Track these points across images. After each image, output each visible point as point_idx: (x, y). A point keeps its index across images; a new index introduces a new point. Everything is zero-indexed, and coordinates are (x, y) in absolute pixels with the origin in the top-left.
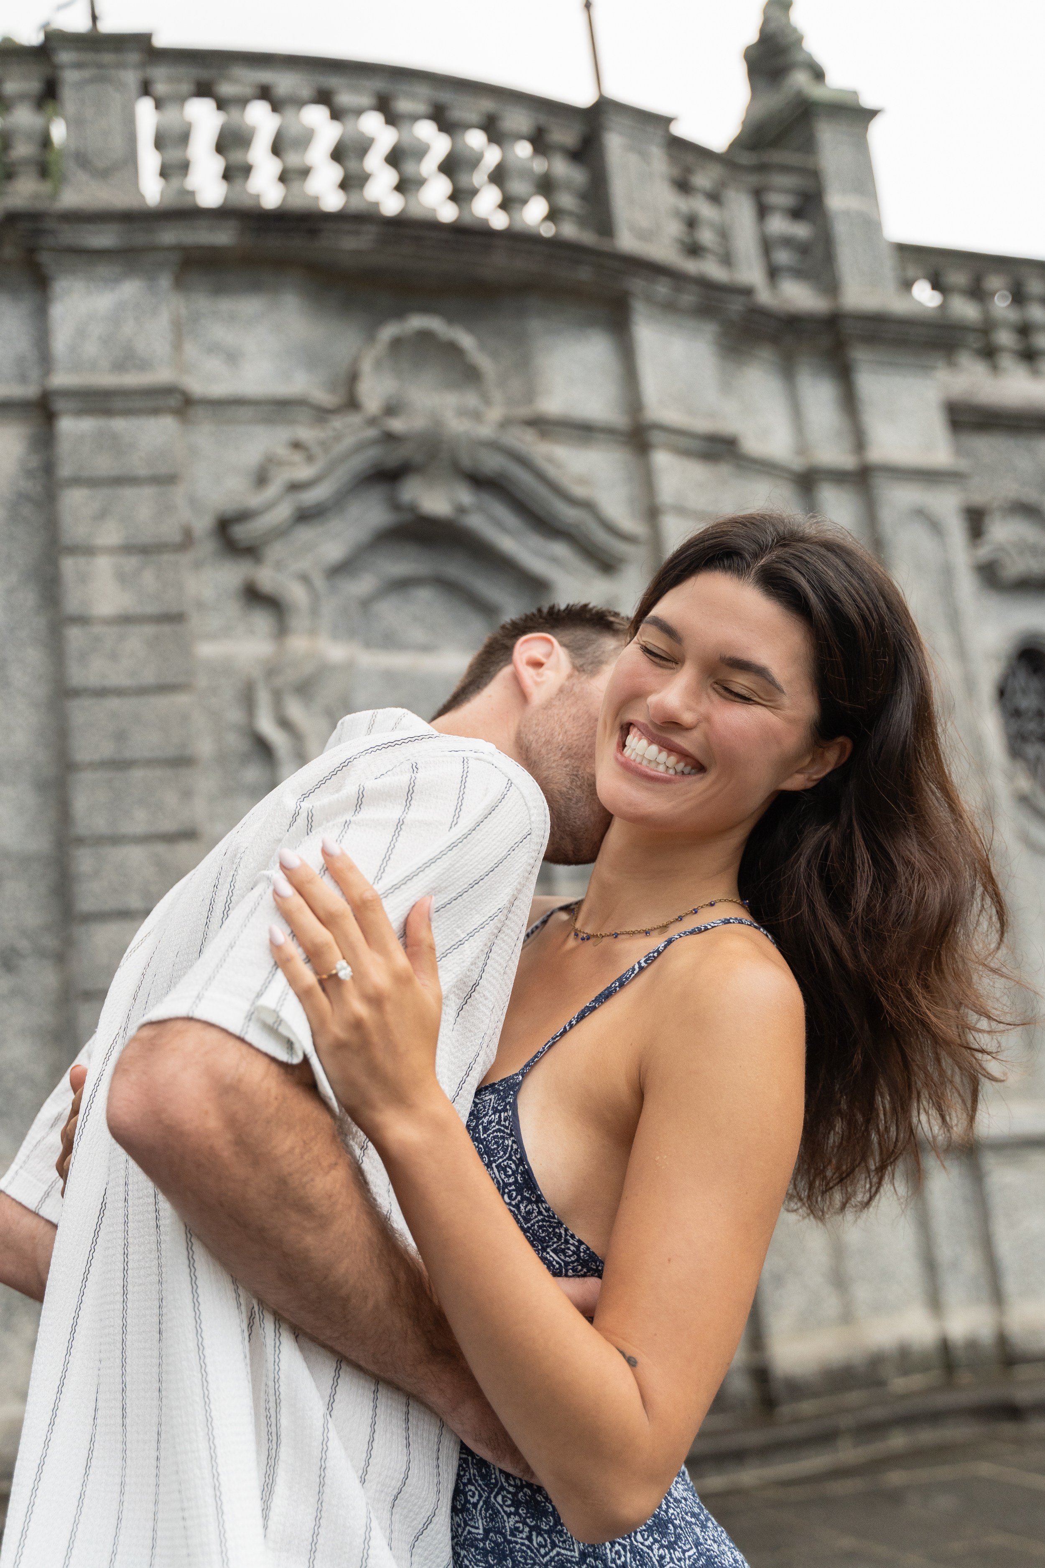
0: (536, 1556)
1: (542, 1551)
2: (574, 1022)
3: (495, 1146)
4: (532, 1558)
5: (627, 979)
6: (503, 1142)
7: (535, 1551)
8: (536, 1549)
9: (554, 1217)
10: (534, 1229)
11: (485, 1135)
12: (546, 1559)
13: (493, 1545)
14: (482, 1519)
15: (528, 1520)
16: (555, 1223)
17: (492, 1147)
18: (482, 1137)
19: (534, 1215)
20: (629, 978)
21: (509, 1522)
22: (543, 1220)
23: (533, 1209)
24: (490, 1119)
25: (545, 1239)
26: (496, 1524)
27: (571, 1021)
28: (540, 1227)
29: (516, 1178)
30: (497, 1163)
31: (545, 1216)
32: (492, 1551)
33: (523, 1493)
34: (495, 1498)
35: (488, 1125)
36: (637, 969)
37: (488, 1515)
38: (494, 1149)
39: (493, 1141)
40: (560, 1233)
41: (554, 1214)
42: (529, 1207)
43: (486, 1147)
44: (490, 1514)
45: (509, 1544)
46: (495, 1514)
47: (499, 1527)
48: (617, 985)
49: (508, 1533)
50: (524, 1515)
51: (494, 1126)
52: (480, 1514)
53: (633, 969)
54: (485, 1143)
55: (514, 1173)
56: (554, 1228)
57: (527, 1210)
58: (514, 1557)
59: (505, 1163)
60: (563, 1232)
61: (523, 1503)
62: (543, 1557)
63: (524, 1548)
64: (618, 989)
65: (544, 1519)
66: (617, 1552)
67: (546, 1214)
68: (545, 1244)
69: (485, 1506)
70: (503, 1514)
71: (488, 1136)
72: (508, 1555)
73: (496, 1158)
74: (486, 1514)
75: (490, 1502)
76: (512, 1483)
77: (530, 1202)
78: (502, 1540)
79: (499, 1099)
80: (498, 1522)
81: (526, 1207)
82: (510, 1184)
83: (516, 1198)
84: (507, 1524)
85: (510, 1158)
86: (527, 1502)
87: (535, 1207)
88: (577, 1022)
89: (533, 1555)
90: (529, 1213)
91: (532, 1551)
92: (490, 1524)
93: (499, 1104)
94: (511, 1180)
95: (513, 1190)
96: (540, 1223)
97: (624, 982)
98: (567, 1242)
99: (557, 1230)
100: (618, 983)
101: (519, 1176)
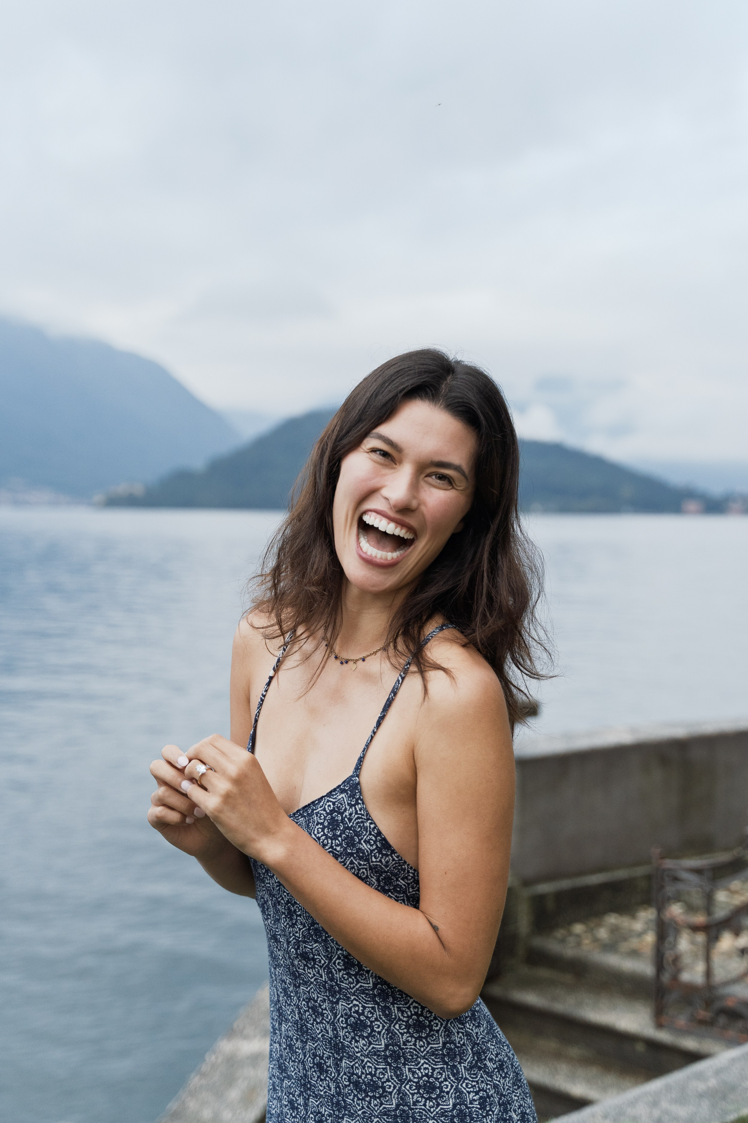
0: (419, 1053)
1: (422, 1049)
2: (375, 730)
3: (359, 829)
4: (416, 1055)
5: (397, 689)
6: (363, 825)
7: (418, 1050)
8: (419, 1049)
9: (402, 860)
10: (391, 870)
11: (351, 824)
12: (424, 1054)
13: (391, 1052)
14: (384, 1039)
15: (414, 1034)
16: (402, 863)
17: (358, 830)
18: (350, 825)
19: (390, 862)
20: (398, 688)
21: (402, 1038)
22: (396, 863)
23: (389, 859)
24: (350, 812)
25: (397, 874)
26: (394, 1040)
27: (373, 730)
28: (394, 868)
29: (377, 845)
30: (364, 839)
31: (396, 861)
32: (391, 1056)
33: (412, 1019)
34: (394, 1026)
35: (350, 817)
36: (401, 680)
37: (388, 1037)
38: (360, 831)
39: (357, 826)
40: (405, 868)
41: (402, 858)
42: (387, 859)
43: (354, 831)
44: (390, 1036)
45: (402, 1050)
46: (394, 1035)
47: (395, 1043)
48: (393, 695)
49: (402, 1044)
50: (412, 1032)
51: (354, 816)
52: (383, 1037)
53: (398, 681)
54: (353, 829)
55: (375, 842)
56: (401, 866)
57: (386, 860)
58: (405, 1057)
59: (368, 838)
60: (406, 867)
61: (412, 1025)
62: (422, 1052)
63: (412, 1050)
64: (394, 697)
65: (424, 1031)
66: (460, 1038)
67: (397, 859)
68: (397, 877)
69: (386, 1032)
70: (399, 1034)
71: (353, 823)
72: (401, 1056)
73: (362, 836)
74: (387, 1037)
75: (390, 1029)
76: (406, 1015)
77: (387, 855)
78: (398, 1049)
79: (349, 797)
80: (395, 1039)
81: (385, 860)
82: (374, 850)
83: (379, 857)
84: (401, 1040)
85: (370, 834)
86: (414, 1024)
87: (390, 858)
88: (377, 729)
89: (417, 1053)
90: (387, 862)
91: (416, 1051)
92: (390, 1041)
93: (351, 801)
94: (374, 847)
95: (376, 853)
96: (394, 865)
97: (396, 691)
98: (408, 872)
99: (403, 867)
100: (392, 694)
101: (378, 843)
